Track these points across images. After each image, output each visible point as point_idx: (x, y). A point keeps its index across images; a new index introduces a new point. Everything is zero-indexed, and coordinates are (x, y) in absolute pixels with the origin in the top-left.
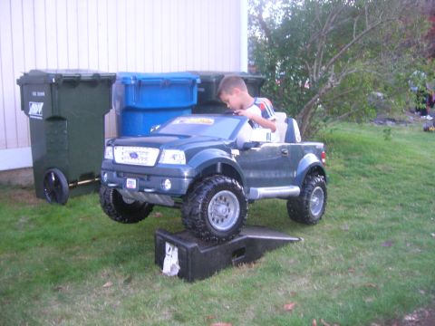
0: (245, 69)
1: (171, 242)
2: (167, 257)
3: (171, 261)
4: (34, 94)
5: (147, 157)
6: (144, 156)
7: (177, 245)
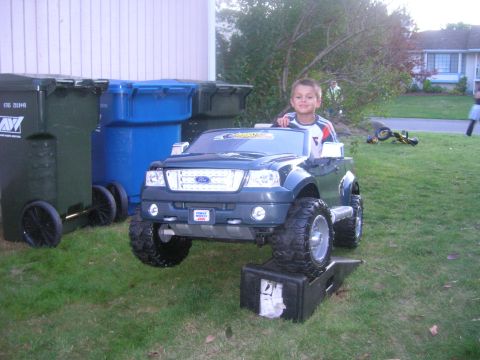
0: (212, 77)
1: (270, 279)
2: (262, 297)
3: (272, 301)
4: (7, 105)
5: (225, 181)
6: (219, 180)
7: (281, 282)
